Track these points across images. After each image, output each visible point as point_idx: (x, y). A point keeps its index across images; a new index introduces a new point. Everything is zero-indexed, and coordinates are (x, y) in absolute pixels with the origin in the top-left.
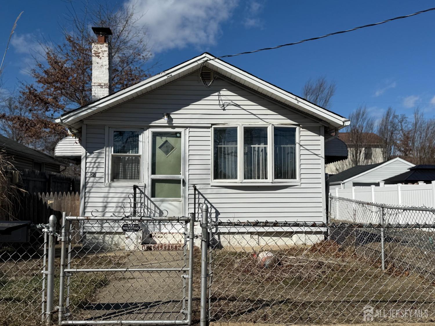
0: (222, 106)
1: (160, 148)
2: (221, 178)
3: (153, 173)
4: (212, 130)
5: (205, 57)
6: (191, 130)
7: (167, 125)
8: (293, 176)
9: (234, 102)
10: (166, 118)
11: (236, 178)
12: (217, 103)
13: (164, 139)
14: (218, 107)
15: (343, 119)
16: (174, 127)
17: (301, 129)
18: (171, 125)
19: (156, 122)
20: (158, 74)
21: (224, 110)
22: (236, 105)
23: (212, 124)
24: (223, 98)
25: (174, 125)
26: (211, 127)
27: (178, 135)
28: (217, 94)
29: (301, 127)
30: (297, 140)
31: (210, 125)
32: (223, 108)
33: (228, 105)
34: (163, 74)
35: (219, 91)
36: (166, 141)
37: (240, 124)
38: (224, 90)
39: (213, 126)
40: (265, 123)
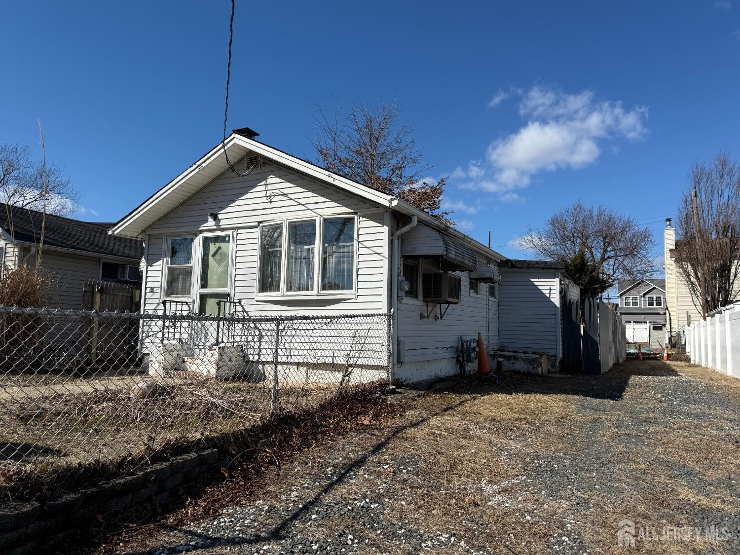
0: (269, 197)
1: (214, 255)
2: (271, 290)
3: (204, 285)
4: (258, 230)
5: (234, 138)
6: (239, 231)
7: (215, 227)
8: (349, 287)
9: (281, 190)
10: (210, 219)
12: (264, 194)
13: (217, 245)
14: (265, 200)
15: (389, 197)
16: (223, 230)
17: (361, 219)
18: (218, 228)
19: (205, 225)
20: (189, 168)
21: (271, 202)
22: (284, 195)
23: (260, 222)
24: (270, 187)
25: (222, 227)
26: (259, 226)
27: (227, 239)
28: (263, 183)
29: (360, 216)
30: (355, 237)
31: (256, 224)
32: (269, 200)
33: (274, 196)
34: (195, 166)
35: (265, 179)
36: (219, 248)
37: (285, 218)
38: (272, 176)
39: (261, 225)
40: (314, 214)
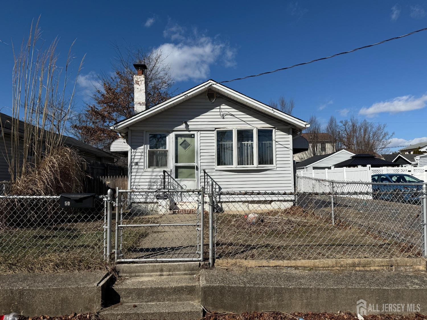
0: (222, 116)
1: (181, 145)
2: (222, 165)
3: (176, 161)
4: (215, 132)
5: (210, 82)
6: (201, 132)
7: (185, 129)
8: (271, 163)
9: (230, 113)
10: (184, 124)
11: (232, 165)
12: (219, 113)
13: (183, 139)
14: (219, 117)
15: (305, 123)
16: (190, 131)
17: (276, 131)
18: (188, 129)
19: (178, 127)
20: (178, 95)
21: (223, 118)
22: (232, 115)
23: (216, 128)
24: (222, 110)
25: (190, 129)
26: (215, 130)
27: (193, 136)
28: (218, 108)
29: (276, 129)
30: (274, 138)
31: (214, 129)
32: (223, 117)
33: (226, 115)
34: (182, 95)
35: (220, 105)
36: (185, 141)
37: (235, 128)
38: (224, 104)
40: (251, 127)
